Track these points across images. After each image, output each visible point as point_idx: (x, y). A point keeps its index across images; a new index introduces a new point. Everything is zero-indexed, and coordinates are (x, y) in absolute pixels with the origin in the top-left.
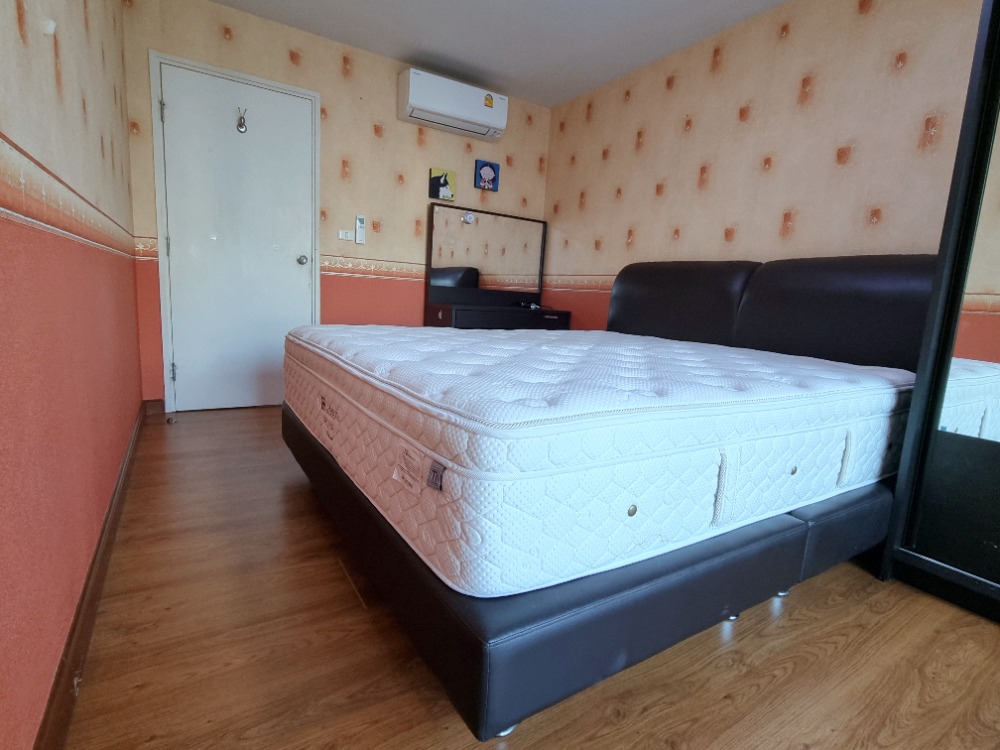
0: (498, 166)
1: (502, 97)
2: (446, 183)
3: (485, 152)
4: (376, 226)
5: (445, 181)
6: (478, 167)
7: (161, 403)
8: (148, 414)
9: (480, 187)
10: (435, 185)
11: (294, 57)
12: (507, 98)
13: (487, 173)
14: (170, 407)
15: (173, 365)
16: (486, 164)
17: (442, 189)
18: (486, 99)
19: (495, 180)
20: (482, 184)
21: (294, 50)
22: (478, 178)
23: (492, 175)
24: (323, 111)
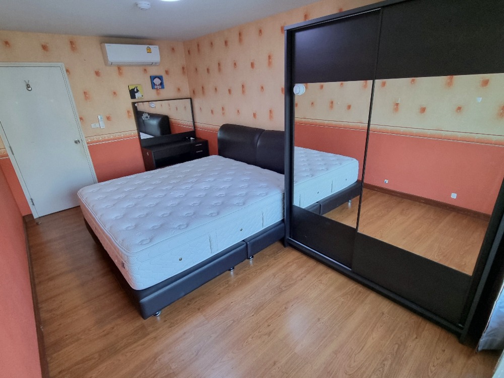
0: (162, 76)
1: (154, 46)
2: (138, 91)
3: (154, 71)
4: (108, 118)
5: (137, 90)
6: (152, 79)
7: (31, 215)
8: (27, 221)
9: (155, 88)
10: (133, 93)
11: (44, 47)
12: (157, 46)
13: (157, 81)
14: (36, 216)
15: (31, 199)
16: (156, 77)
17: (136, 94)
18: (147, 49)
19: (162, 84)
20: (156, 87)
21: (43, 44)
22: (153, 85)
23: (160, 81)
24: (67, 71)
